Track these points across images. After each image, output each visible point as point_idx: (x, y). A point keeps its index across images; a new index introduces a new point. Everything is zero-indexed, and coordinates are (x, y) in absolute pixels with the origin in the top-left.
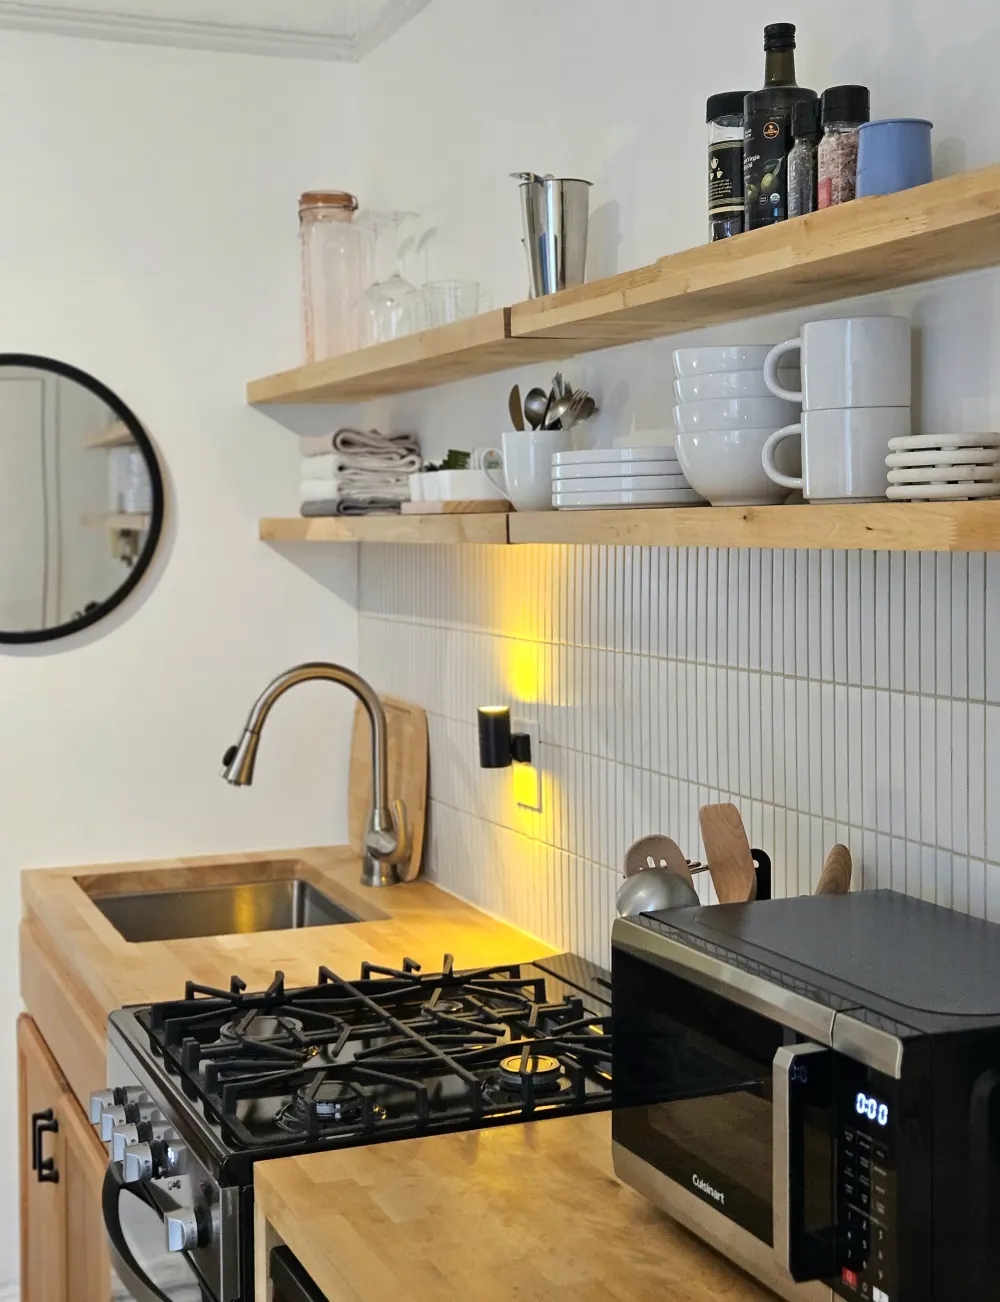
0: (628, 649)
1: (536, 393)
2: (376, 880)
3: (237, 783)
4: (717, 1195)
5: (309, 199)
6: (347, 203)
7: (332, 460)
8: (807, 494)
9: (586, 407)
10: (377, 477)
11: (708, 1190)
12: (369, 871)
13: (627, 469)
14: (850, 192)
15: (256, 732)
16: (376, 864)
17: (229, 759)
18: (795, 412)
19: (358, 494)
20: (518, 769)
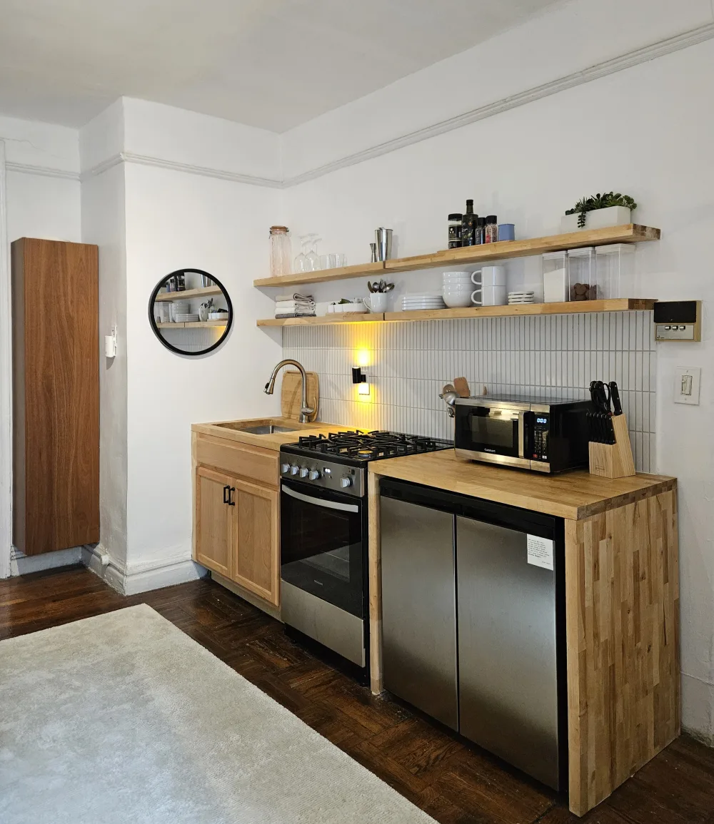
0: (405, 348)
1: (375, 284)
2: (304, 421)
3: (269, 393)
4: (493, 451)
5: (274, 228)
6: (285, 229)
7: (293, 302)
8: (483, 305)
9: (392, 286)
10: (304, 308)
11: (490, 450)
12: (302, 419)
13: (424, 301)
14: (495, 240)
15: (274, 379)
16: (304, 416)
17: (267, 387)
18: (479, 287)
19: (299, 312)
20: (362, 384)
